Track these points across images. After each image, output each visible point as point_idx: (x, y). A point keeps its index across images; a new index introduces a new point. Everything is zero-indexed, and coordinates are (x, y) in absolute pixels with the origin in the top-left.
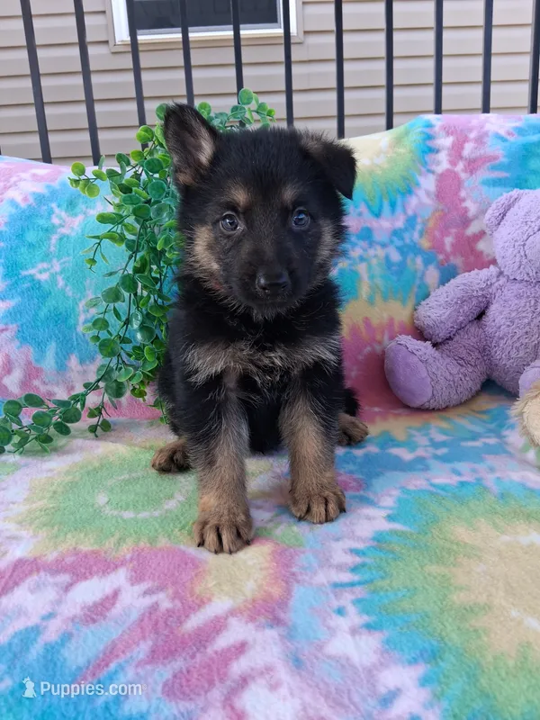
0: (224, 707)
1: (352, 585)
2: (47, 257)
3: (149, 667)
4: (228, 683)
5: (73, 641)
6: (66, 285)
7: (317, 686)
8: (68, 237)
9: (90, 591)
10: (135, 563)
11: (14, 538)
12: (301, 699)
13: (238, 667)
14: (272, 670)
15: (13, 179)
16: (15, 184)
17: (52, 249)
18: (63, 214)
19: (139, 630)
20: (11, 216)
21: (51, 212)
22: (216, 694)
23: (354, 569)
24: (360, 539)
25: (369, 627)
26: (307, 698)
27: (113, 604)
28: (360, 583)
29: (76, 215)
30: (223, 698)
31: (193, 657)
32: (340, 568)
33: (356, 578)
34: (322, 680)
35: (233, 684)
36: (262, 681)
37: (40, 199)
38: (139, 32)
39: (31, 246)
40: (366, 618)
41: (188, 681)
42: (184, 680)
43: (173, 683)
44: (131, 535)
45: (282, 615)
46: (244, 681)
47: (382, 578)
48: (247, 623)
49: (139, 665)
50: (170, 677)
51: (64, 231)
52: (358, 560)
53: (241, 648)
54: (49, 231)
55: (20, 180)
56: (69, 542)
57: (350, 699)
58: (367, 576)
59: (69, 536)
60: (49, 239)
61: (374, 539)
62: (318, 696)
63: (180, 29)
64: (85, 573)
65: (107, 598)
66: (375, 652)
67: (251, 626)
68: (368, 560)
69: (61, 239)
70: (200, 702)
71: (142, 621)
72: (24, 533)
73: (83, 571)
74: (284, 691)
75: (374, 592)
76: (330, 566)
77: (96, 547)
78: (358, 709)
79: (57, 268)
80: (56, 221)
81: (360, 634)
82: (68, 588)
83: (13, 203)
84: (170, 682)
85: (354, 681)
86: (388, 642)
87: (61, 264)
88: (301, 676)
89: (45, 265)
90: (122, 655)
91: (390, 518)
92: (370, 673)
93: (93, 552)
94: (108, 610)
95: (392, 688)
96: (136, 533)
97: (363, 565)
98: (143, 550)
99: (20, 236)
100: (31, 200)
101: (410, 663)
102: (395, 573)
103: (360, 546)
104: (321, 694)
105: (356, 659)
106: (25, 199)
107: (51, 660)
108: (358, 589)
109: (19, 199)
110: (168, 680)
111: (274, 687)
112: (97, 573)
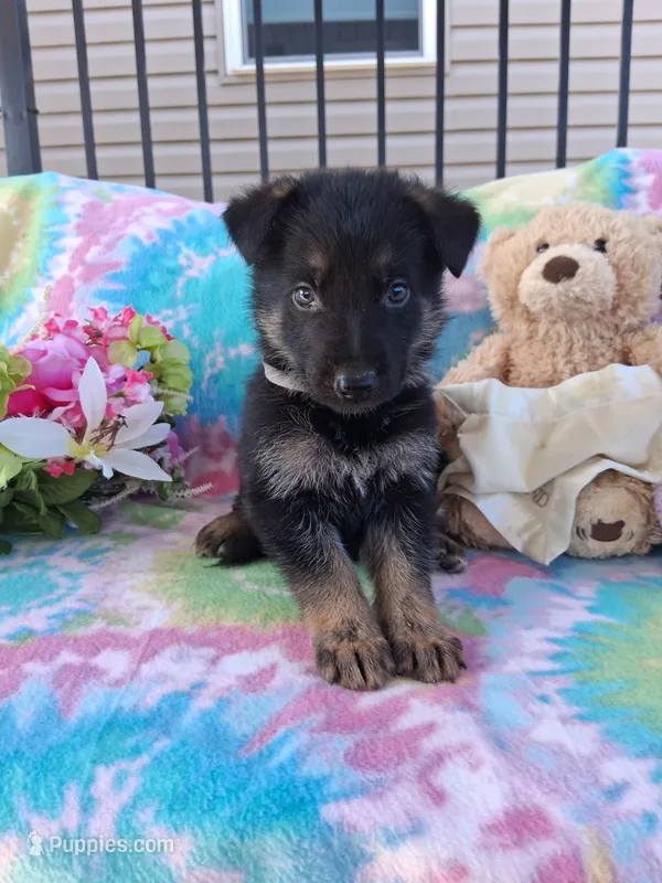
0: (419, 782)
1: (553, 673)
2: (172, 304)
3: (325, 734)
4: (421, 758)
5: (233, 708)
6: (192, 335)
7: (528, 771)
8: (197, 280)
9: (242, 663)
10: (288, 639)
11: (144, 609)
12: (510, 783)
13: (429, 744)
14: (469, 748)
15: (136, 213)
16: (137, 219)
17: (179, 293)
18: (191, 253)
19: (307, 702)
20: (134, 254)
21: (177, 251)
22: (409, 768)
23: (555, 657)
24: (556, 629)
25: (582, 718)
26: (518, 783)
27: (273, 676)
28: (563, 672)
29: (205, 255)
30: (417, 773)
31: (375, 732)
32: (536, 656)
33: (556, 666)
34: (533, 765)
35: (427, 760)
36: (459, 760)
37: (166, 236)
38: (266, 59)
39: (155, 289)
40: (575, 709)
41: (373, 751)
42: (368, 750)
43: (356, 753)
44: (278, 611)
45: (472, 700)
46: (439, 759)
47: (591, 669)
48: (432, 705)
49: (313, 731)
50: (352, 745)
51: (193, 273)
52: (557, 648)
53: (430, 728)
54: (174, 272)
55: (144, 215)
56: (209, 617)
57: (568, 787)
58: (572, 665)
59: (209, 609)
60: (175, 282)
61: (574, 630)
62: (529, 781)
63: (314, 57)
64: (231, 648)
65: (264, 670)
66: (593, 741)
67: (437, 708)
68: (569, 650)
69: (189, 283)
70: (391, 774)
71: (309, 692)
72: (156, 603)
73: (229, 645)
74: (487, 771)
75: (581, 683)
76: (521, 655)
77: (240, 623)
78: (579, 798)
79: (183, 315)
80: (182, 261)
81: (574, 724)
82: (214, 661)
83: (136, 240)
84: (352, 751)
85: (571, 769)
86: (607, 732)
87: (188, 311)
88: (506, 756)
89: (170, 312)
90: (291, 722)
91: (591, 610)
92: (590, 761)
93: (237, 628)
94: (268, 682)
95: (619, 781)
96: (284, 609)
97: (565, 654)
98: (295, 627)
99: (144, 278)
100: (156, 238)
101: (637, 756)
102: (606, 664)
103: (559, 635)
104: (532, 778)
105: (571, 746)
106: (150, 236)
107: (212, 724)
108: (562, 678)
109: (142, 235)
110: (350, 748)
111: (475, 766)
112: (246, 648)
